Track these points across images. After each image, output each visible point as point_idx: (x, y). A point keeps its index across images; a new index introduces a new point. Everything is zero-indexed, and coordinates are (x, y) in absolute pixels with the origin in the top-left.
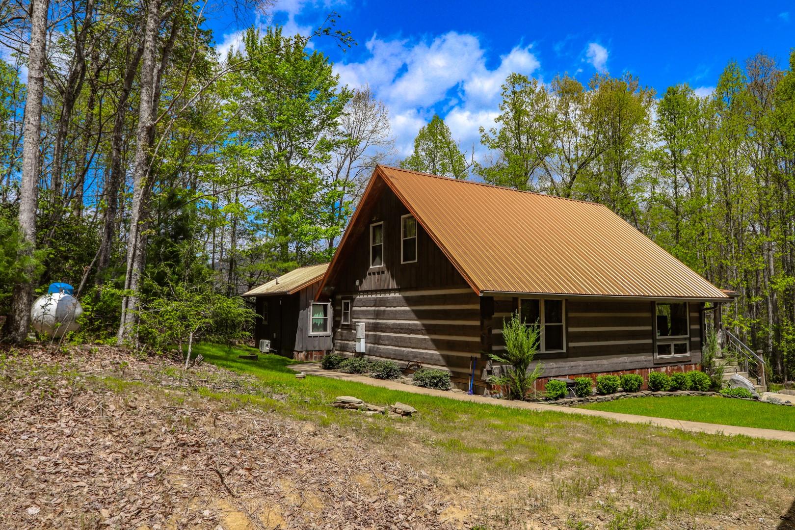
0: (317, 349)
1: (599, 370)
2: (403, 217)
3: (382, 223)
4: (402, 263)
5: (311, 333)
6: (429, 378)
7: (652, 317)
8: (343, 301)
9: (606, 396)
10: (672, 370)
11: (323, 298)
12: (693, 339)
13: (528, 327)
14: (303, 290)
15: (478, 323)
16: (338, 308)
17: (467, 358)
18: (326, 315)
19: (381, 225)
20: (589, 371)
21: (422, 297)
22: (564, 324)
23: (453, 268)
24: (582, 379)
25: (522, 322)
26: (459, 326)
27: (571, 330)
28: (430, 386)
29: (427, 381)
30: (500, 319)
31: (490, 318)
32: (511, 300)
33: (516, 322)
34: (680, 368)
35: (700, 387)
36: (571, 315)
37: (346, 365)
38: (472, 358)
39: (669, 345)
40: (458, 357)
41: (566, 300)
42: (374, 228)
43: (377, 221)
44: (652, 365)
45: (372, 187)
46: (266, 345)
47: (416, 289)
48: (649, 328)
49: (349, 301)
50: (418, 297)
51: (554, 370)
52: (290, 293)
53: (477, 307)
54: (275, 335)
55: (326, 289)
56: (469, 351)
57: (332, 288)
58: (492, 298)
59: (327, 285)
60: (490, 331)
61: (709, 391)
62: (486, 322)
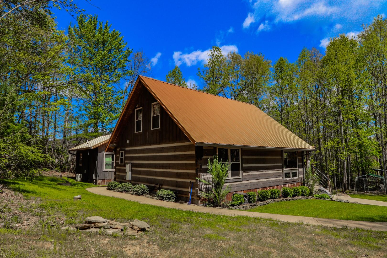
0: (107, 178)
1: (258, 187)
2: (152, 104)
3: (142, 108)
4: (152, 129)
5: (104, 170)
6: (165, 195)
7: (282, 158)
8: (120, 152)
9: (264, 202)
10: (291, 186)
11: (109, 150)
12: (299, 170)
13: (223, 164)
14: (100, 146)
15: (194, 162)
16: (118, 156)
17: (187, 182)
18: (113, 160)
19: (141, 109)
20: (253, 188)
21: (163, 148)
22: (240, 163)
23: (180, 129)
24: (251, 193)
25: (219, 161)
26: (183, 164)
27: (244, 165)
28: (167, 199)
29: (164, 196)
30: (207, 160)
31: (201, 159)
32: (212, 148)
33: (216, 161)
34: (294, 184)
35: (305, 194)
36: (244, 157)
37: (119, 188)
38: (190, 183)
39: (289, 173)
40: (182, 182)
41: (241, 149)
42: (137, 111)
43: (138, 107)
44: (282, 184)
45: (136, 88)
46: (79, 177)
47: (160, 143)
48: (281, 164)
49: (123, 152)
50: (160, 148)
51: (236, 188)
52: (93, 148)
53: (193, 152)
54: (85, 171)
55: (111, 145)
56: (189, 179)
57: (115, 145)
58: (202, 147)
59: (112, 143)
60: (201, 166)
61: (309, 196)
62: (199, 162)
